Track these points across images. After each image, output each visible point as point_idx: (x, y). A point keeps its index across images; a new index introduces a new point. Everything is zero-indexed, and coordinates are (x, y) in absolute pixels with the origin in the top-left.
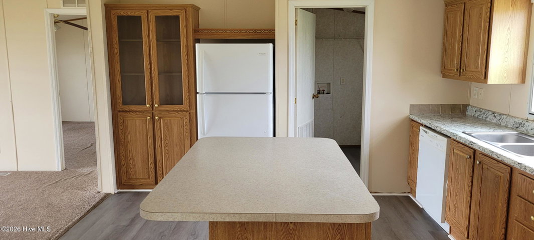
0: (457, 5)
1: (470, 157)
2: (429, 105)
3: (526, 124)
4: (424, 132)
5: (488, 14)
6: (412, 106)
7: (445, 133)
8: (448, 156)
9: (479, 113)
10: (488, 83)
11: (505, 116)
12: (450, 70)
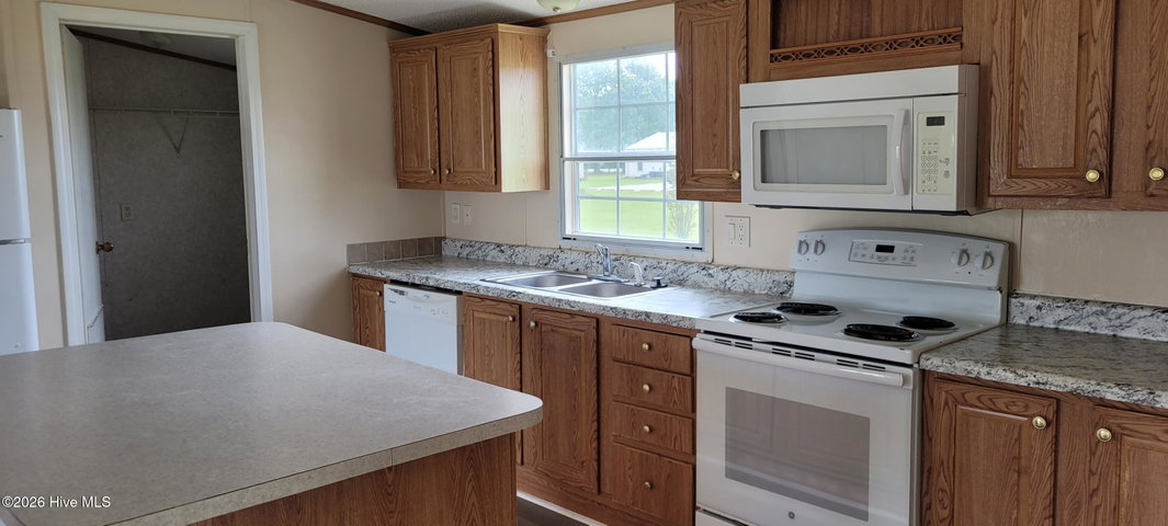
0: (418, 50)
1: (514, 319)
2: (381, 243)
3: (561, 255)
4: (397, 294)
5: (490, 71)
6: (351, 248)
7: (449, 286)
8: (461, 328)
9: (468, 249)
10: (503, 191)
11: (520, 249)
12: (417, 173)
